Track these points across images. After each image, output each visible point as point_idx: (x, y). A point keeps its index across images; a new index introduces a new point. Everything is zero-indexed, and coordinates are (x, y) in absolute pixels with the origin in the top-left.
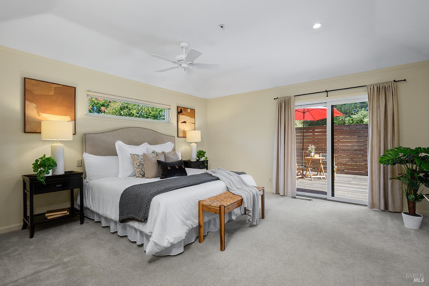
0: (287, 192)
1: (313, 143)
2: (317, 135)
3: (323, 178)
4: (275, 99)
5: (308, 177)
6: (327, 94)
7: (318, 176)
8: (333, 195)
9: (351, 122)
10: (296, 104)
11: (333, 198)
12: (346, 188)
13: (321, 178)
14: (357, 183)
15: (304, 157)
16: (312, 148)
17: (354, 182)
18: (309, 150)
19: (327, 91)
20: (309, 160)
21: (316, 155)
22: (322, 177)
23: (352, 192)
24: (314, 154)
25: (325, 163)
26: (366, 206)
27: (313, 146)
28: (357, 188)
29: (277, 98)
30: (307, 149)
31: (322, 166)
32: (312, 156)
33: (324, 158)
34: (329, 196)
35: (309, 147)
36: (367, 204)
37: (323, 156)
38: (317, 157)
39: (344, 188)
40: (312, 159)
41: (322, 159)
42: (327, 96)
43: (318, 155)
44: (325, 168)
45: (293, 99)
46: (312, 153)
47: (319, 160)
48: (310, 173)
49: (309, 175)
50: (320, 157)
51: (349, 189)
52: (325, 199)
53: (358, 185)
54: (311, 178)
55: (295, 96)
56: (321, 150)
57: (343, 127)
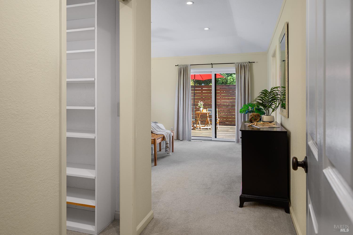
0: (185, 137)
1: (202, 100)
2: (204, 93)
3: (209, 129)
4: (176, 66)
5: (198, 129)
6: (212, 66)
7: (206, 127)
8: (216, 137)
9: (232, 80)
10: (191, 71)
11: (216, 139)
12: (225, 134)
13: (207, 129)
14: (232, 131)
15: (195, 112)
16: (201, 104)
17: (231, 131)
18: (199, 105)
19: (212, 64)
20: (198, 114)
21: (204, 110)
22: (208, 127)
23: (228, 136)
24: (202, 109)
25: (210, 117)
26: (235, 142)
27: (202, 102)
28: (232, 134)
29: (178, 65)
30: (197, 105)
31: (209, 119)
32: (201, 110)
33: (210, 112)
34: (213, 138)
35: (199, 103)
36: (235, 141)
37: (209, 111)
38: (205, 111)
39: (223, 134)
40: (201, 113)
41: (209, 113)
42: (212, 67)
43: (206, 110)
44: (211, 120)
45: (189, 67)
46: (201, 108)
47: (207, 113)
48: (200, 126)
49: (199, 127)
50: (207, 111)
51: (227, 134)
52: (211, 140)
53: (233, 132)
54: (200, 129)
55: (191, 65)
56: (207, 106)
57: (224, 86)
